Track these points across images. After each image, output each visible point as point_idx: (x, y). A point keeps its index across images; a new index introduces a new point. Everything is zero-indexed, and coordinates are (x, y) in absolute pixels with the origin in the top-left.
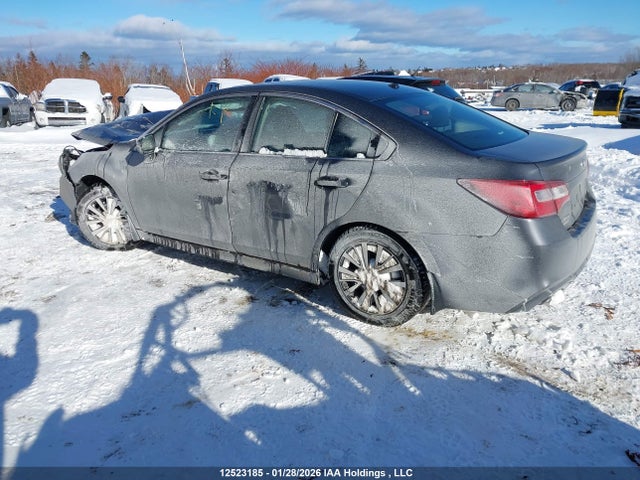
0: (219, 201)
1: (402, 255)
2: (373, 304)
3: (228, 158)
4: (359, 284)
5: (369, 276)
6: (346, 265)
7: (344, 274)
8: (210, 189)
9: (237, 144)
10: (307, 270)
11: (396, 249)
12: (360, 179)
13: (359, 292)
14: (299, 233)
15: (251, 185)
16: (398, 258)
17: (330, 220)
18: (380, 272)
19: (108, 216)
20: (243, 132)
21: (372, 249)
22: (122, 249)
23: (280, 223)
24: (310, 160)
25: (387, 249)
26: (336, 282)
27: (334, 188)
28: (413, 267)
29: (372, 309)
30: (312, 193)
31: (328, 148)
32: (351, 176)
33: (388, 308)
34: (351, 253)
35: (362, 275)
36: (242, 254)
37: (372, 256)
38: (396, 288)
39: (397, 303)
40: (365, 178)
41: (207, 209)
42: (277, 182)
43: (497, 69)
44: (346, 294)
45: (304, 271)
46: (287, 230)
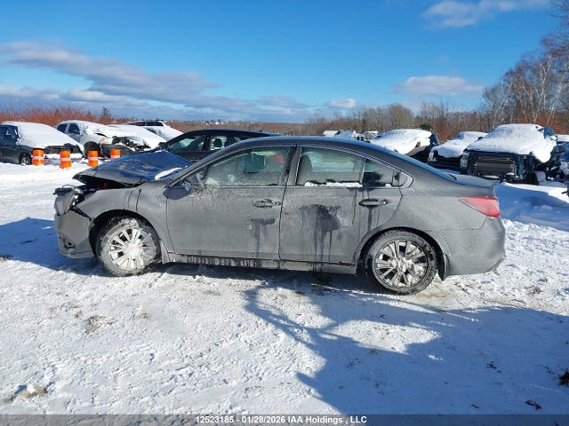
0: (272, 221)
1: (425, 246)
2: (402, 281)
3: (279, 190)
4: (392, 269)
5: (400, 262)
6: (381, 257)
7: (379, 263)
8: (263, 214)
9: (283, 180)
10: (348, 265)
11: (421, 242)
12: (395, 200)
13: (391, 275)
14: (344, 239)
15: (303, 208)
16: (422, 248)
17: (372, 228)
18: (408, 259)
19: (131, 245)
20: (288, 171)
21: (403, 244)
22: (139, 274)
23: (328, 234)
24: (351, 189)
25: (414, 243)
26: (374, 270)
27: (375, 206)
28: (433, 253)
29: (401, 285)
30: (357, 211)
31: (363, 181)
32: (387, 198)
33: (414, 282)
34: (386, 249)
35: (394, 263)
36: (285, 261)
37: (403, 249)
38: (420, 268)
39: (420, 277)
40: (398, 198)
41: (257, 229)
42: (327, 205)
43: (217, 123)
44: (380, 278)
45: (344, 267)
46: (334, 237)
